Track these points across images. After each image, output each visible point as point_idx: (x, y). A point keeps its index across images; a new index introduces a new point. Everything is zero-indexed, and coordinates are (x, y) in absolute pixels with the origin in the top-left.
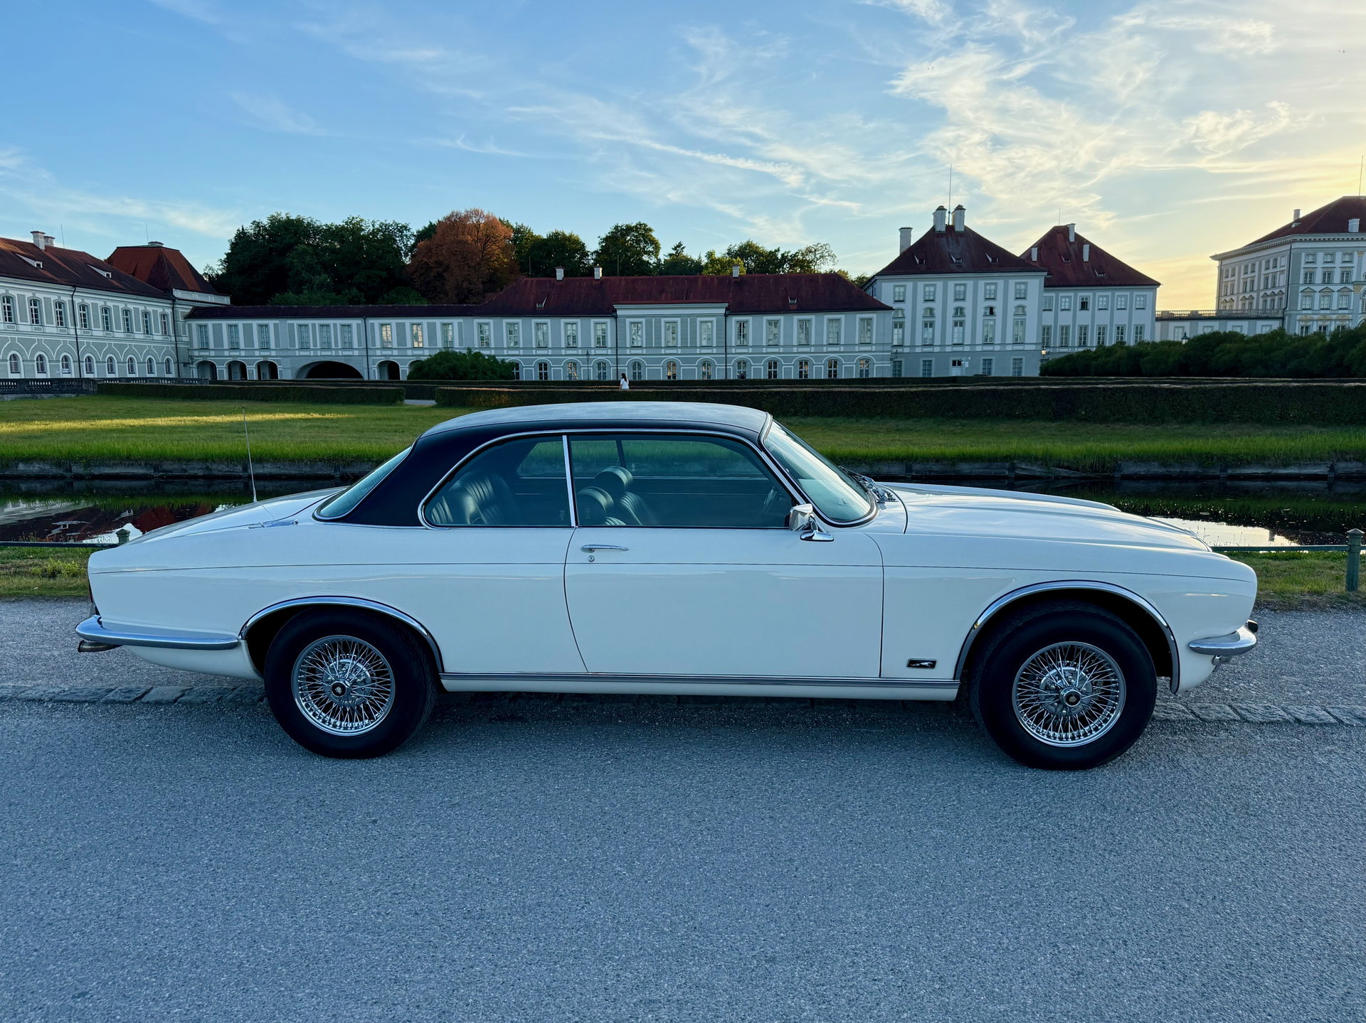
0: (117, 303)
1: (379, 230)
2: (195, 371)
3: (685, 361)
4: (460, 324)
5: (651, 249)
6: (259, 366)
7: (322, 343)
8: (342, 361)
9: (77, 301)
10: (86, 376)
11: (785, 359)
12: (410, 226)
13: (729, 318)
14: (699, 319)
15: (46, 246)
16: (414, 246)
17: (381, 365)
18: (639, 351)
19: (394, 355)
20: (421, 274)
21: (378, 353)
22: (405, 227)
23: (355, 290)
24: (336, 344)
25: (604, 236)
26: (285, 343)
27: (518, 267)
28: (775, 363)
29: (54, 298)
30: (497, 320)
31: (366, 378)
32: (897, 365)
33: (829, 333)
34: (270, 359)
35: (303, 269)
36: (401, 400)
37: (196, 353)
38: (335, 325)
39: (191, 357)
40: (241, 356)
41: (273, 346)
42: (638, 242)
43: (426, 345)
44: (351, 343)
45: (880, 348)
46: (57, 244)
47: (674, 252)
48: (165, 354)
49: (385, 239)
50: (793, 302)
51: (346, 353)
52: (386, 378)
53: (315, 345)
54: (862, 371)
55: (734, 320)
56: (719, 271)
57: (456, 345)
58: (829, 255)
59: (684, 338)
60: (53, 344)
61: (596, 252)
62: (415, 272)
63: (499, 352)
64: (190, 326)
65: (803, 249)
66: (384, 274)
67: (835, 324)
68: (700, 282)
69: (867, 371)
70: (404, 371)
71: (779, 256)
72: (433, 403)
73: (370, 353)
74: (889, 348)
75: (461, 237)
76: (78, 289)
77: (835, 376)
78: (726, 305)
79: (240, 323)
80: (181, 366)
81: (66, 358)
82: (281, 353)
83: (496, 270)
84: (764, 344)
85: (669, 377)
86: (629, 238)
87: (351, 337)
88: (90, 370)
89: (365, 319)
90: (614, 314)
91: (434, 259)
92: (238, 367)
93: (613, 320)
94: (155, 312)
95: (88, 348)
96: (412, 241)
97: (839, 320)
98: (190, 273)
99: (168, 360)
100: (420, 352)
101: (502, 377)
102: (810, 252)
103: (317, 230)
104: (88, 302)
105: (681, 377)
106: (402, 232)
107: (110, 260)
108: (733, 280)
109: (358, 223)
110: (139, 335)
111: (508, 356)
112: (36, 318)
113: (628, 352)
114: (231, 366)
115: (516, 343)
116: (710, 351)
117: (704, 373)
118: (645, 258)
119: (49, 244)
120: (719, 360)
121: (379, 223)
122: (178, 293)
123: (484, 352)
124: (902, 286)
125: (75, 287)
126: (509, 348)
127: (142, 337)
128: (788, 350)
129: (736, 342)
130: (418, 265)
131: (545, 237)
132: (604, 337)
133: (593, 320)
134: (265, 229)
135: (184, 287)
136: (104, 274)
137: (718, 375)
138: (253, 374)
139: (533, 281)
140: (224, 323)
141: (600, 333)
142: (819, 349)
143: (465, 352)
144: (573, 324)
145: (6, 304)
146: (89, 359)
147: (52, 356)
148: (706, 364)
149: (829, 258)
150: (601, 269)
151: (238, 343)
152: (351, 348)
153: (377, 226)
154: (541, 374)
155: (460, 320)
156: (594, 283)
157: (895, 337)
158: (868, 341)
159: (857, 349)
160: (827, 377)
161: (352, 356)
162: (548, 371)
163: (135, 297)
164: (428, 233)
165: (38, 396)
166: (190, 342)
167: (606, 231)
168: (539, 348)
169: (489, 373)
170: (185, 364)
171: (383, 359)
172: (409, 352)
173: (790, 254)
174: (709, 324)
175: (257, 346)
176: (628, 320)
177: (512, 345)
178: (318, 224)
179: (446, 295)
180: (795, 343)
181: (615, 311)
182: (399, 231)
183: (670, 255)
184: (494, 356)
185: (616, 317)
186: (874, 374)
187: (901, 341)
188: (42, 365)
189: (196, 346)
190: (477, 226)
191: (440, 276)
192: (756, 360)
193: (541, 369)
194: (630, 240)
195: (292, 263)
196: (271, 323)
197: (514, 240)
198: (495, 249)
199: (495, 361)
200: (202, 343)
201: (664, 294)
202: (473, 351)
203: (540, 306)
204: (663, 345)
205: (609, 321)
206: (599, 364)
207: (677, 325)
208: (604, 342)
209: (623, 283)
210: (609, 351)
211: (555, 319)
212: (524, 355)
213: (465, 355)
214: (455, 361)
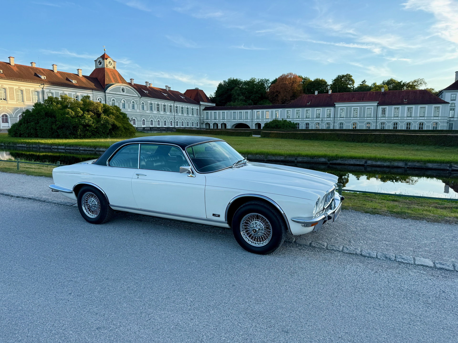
0: (185, 106)
1: (260, 82)
2: (204, 126)
3: (360, 122)
4: (281, 111)
5: (351, 83)
6: (222, 124)
7: (240, 117)
8: (245, 123)
9: (175, 105)
10: (176, 127)
11: (401, 122)
12: (269, 80)
13: (379, 107)
14: (367, 107)
15: (169, 90)
16: (270, 86)
17: (256, 124)
18: (343, 119)
19: (260, 121)
20: (271, 95)
21: (255, 120)
22: (268, 80)
23: (251, 101)
24: (243, 118)
25: (334, 79)
26: (229, 118)
27: (303, 91)
28: (397, 123)
29: (169, 104)
30: (293, 109)
31: (251, 128)
32: (451, 125)
33: (420, 112)
34: (224, 122)
35: (236, 95)
36: (252, 135)
37: (205, 120)
38: (243, 112)
39: (204, 122)
40: (217, 121)
41: (226, 118)
42: (346, 81)
43: (270, 118)
45: (443, 118)
46: (172, 89)
47: (362, 83)
49: (262, 84)
50: (406, 100)
51: (246, 120)
52: (257, 128)
53: (237, 118)
54: (434, 127)
55: (381, 108)
56: (377, 90)
57: (279, 118)
58: (424, 83)
59: (360, 114)
60: (168, 117)
61: (331, 85)
62: (269, 94)
63: (293, 120)
64: (204, 112)
65: (413, 80)
66: (260, 96)
67: (423, 109)
68: (368, 94)
69: (436, 127)
70: (263, 125)
71: (402, 84)
72: (260, 136)
73: (253, 120)
74: (446, 118)
75: (284, 82)
77: (422, 129)
78: (378, 102)
79: (217, 111)
80: (201, 124)
81: (171, 121)
82: (228, 121)
83: (295, 92)
84: (392, 116)
85: (354, 128)
86: (343, 79)
87: (248, 116)
88: (177, 125)
89: (252, 110)
90: (334, 106)
91: (275, 90)
92: (216, 124)
93: (334, 108)
94: (195, 108)
95: (177, 119)
96: (270, 85)
97: (425, 107)
98: (205, 97)
99: (197, 122)
100: (268, 120)
101: (292, 128)
102: (416, 82)
103: (241, 83)
104: (178, 105)
105: (358, 128)
106: (267, 82)
107: (185, 94)
108: (381, 93)
109: (254, 80)
110: (190, 115)
111: (295, 121)
112: (165, 110)
113: (338, 119)
114: (214, 124)
115: (299, 117)
116: (370, 119)
117: (367, 127)
118: (349, 86)
119: (169, 89)
120: (373, 122)
121: (260, 79)
122: (201, 103)
123: (287, 120)
124: (454, 94)
125: (175, 101)
126: (296, 118)
127: (191, 116)
128: (402, 118)
129: (381, 115)
130: (272, 92)
131: (313, 81)
132: (330, 114)
133: (326, 108)
134: (227, 83)
135: (203, 101)
136: (183, 97)
137: (373, 128)
138: (219, 126)
139: (306, 96)
140: (213, 112)
141: (328, 112)
142: (415, 118)
143: (281, 120)
144: (319, 110)
145: (158, 106)
146: (177, 122)
147: (168, 121)
148: (368, 123)
149: (424, 84)
150: (331, 91)
151: (216, 118)
152: (248, 119)
153: (259, 80)
154: (306, 127)
155: (281, 109)
156: (328, 95)
157: (451, 114)
158: (437, 115)
159: (432, 118)
160: (418, 129)
161: (248, 122)
162: (309, 126)
163: (190, 104)
164: (274, 82)
165: (162, 132)
166: (204, 117)
167: (335, 77)
168: (307, 118)
169: (288, 127)
171: (257, 122)
172: (265, 120)
173: (406, 83)
174: (371, 109)
175: (221, 118)
176: (339, 108)
178: (242, 80)
179: (278, 101)
180: (405, 116)
181: (335, 105)
182: (266, 81)
183: (360, 84)
184: (291, 121)
185: (335, 107)
186: (439, 128)
187: (453, 116)
188: (165, 123)
189: (205, 119)
190: (290, 78)
191: (277, 95)
192: (388, 122)
193: (306, 125)
194: (343, 80)
195: (233, 93)
196: (226, 111)
197: (303, 82)
198: (295, 85)
199: (291, 123)
200: (207, 117)
201: (354, 99)
202: (284, 120)
203: (308, 104)
204: (352, 117)
205: (332, 109)
206: (327, 123)
207: (358, 110)
208: (330, 116)
209: (339, 95)
210: (332, 119)
211: (313, 108)
212: (301, 121)
213: (281, 121)
214: (277, 123)
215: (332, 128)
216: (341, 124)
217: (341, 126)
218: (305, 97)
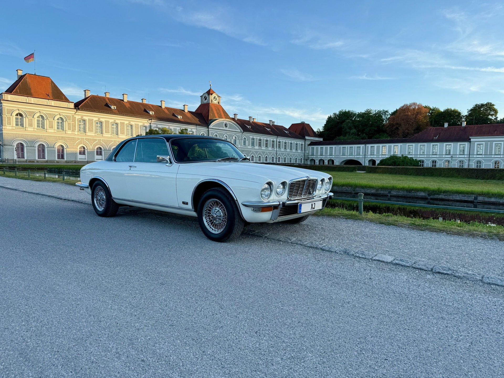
0: (289, 141)
1: (377, 113)
2: (309, 162)
4: (401, 146)
5: (493, 113)
6: (329, 161)
7: (350, 153)
8: (356, 159)
9: (278, 140)
10: (278, 162)
12: (389, 111)
16: (389, 118)
17: (370, 161)
18: (481, 156)
19: (374, 157)
20: (390, 128)
21: (369, 156)
22: (387, 111)
23: (364, 135)
24: (355, 154)
25: (470, 109)
26: (337, 154)
27: (429, 124)
29: (272, 139)
30: (416, 144)
31: (363, 165)
34: (332, 159)
35: (347, 128)
37: (310, 156)
38: (355, 147)
39: (308, 158)
40: (323, 157)
41: (333, 154)
42: (487, 110)
43: (387, 154)
44: (360, 153)
46: (275, 124)
48: (301, 157)
49: (379, 116)
51: (357, 157)
52: (371, 165)
53: (347, 154)
57: (399, 154)
60: (270, 153)
61: (466, 116)
62: (387, 127)
63: (416, 156)
64: (309, 148)
66: (376, 129)
70: (377, 162)
73: (366, 156)
75: (406, 113)
76: (278, 137)
79: (324, 147)
80: (305, 160)
81: (273, 157)
82: (336, 157)
83: (420, 125)
85: (495, 167)
86: (482, 109)
87: (360, 151)
89: (365, 145)
90: (470, 141)
91: (395, 122)
92: (322, 161)
93: (469, 143)
94: (299, 143)
95: (279, 155)
96: (389, 116)
98: (312, 131)
100: (384, 156)
103: (355, 114)
104: (281, 141)
105: (501, 167)
106: (385, 113)
107: (289, 128)
109: (369, 111)
110: (294, 151)
111: (419, 158)
112: (267, 145)
113: (475, 156)
114: (320, 161)
115: (423, 152)
118: (490, 117)
119: (273, 124)
121: (377, 110)
122: (307, 138)
123: (409, 156)
125: (278, 136)
126: (420, 155)
127: (295, 151)
130: (391, 125)
131: (443, 111)
132: (464, 150)
133: (459, 143)
134: (337, 116)
135: (309, 136)
136: (286, 132)
138: (326, 163)
139: (433, 128)
140: (319, 147)
141: (462, 148)
144: (449, 145)
145: (259, 141)
146: (279, 158)
147: (270, 157)
150: (465, 122)
151: (323, 153)
152: (359, 155)
153: (376, 112)
154: (433, 165)
155: (401, 144)
156: (462, 128)
161: (359, 158)
162: (436, 164)
163: (294, 139)
164: (394, 114)
166: (309, 153)
167: (471, 107)
168: (433, 155)
169: (409, 164)
170: (306, 160)
171: (370, 159)
172: (380, 156)
175: (328, 154)
176: (476, 143)
177: (421, 153)
178: (355, 112)
179: (399, 135)
181: (470, 139)
182: (384, 113)
184: (412, 158)
185: (470, 142)
188: (267, 159)
189: (310, 154)
190: (414, 109)
191: (397, 128)
193: (433, 163)
194: (483, 110)
195: (344, 126)
196: (334, 146)
197: (431, 114)
198: (420, 117)
200: (312, 153)
201: (496, 132)
202: (404, 156)
203: (435, 138)
204: (493, 154)
205: (466, 144)
206: (460, 162)
207: (501, 145)
208: (464, 152)
209: (476, 128)
210: (466, 156)
211: (441, 143)
212: (426, 157)
213: (400, 157)
214: (396, 160)
215: (466, 166)
216: (479, 162)
217: (479, 165)
218: (432, 130)
